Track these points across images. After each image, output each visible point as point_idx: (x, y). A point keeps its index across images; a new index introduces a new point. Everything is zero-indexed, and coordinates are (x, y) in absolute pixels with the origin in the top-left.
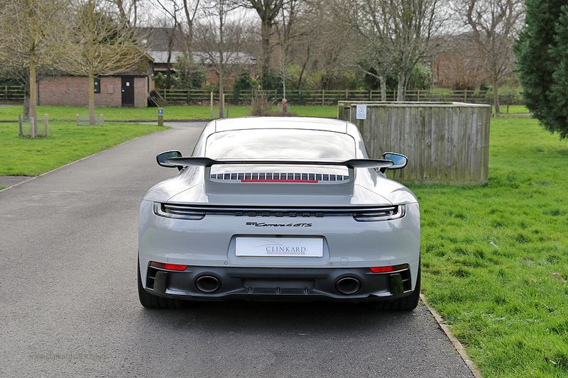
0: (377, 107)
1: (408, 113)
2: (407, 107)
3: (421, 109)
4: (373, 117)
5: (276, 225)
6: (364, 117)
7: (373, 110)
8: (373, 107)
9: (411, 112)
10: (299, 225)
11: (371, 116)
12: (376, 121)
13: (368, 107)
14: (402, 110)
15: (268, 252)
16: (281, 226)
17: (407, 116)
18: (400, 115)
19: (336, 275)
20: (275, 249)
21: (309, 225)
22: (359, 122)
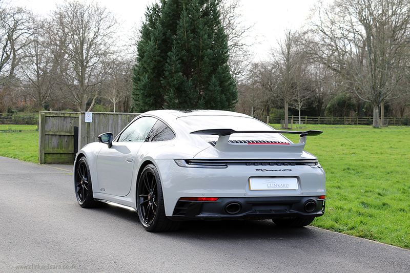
0: (99, 114)
1: (120, 118)
2: (120, 114)
3: (129, 116)
4: (97, 121)
5: (273, 171)
6: (90, 121)
7: (97, 116)
8: (97, 114)
9: (122, 118)
10: (285, 170)
11: (95, 120)
12: (99, 123)
13: (93, 114)
14: (116, 116)
15: (268, 187)
16: (276, 171)
17: (120, 121)
18: (115, 120)
19: (305, 200)
21: (290, 170)
22: (86, 124)
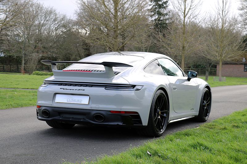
5: (71, 90)
10: (79, 90)
15: (68, 101)
16: (73, 90)
19: (93, 113)
20: (70, 100)
21: (84, 90)
